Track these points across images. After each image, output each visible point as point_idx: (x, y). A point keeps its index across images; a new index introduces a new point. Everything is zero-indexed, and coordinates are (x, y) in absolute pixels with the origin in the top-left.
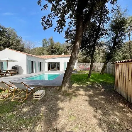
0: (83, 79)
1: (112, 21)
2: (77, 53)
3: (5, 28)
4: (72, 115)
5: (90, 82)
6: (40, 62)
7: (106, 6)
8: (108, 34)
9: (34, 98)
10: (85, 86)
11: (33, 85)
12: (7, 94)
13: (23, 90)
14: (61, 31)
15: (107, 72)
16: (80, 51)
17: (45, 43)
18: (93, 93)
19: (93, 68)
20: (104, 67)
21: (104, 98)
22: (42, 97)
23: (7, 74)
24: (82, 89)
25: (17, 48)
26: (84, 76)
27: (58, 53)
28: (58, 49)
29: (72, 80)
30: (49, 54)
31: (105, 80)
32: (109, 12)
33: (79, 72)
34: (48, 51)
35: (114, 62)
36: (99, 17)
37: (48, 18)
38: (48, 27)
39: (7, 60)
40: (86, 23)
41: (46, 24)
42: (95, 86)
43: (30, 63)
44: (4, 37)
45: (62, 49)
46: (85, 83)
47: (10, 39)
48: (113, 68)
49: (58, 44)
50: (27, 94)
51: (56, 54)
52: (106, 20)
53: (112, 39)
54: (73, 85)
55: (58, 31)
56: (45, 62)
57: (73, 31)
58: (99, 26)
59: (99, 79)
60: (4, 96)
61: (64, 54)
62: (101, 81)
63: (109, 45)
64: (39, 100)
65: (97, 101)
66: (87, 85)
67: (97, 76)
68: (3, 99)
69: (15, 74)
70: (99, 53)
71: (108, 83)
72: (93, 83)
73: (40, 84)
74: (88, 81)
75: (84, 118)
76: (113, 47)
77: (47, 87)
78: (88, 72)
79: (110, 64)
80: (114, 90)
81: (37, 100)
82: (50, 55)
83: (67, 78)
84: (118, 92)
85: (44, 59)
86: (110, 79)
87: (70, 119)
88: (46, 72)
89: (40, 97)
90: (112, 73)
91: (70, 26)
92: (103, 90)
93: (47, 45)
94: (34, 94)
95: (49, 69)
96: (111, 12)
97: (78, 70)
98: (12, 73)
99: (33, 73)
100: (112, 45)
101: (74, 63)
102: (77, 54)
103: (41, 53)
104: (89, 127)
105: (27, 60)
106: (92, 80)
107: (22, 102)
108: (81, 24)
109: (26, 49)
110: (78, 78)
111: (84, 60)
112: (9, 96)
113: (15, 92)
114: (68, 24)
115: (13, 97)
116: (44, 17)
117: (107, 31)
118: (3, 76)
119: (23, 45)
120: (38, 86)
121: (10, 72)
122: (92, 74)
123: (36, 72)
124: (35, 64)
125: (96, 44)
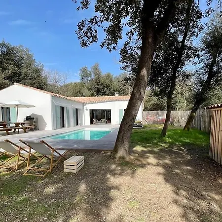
0: (152, 138)
1: (207, 34)
2: (142, 89)
3: (12, 46)
4: (133, 198)
5: (166, 143)
6: (77, 109)
7: (197, 3)
8: (198, 56)
9: (65, 170)
10: (156, 150)
11: (64, 147)
12: (15, 164)
13: (46, 156)
14: (114, 48)
15: (196, 126)
16: (148, 88)
17: (85, 74)
18: (171, 161)
19: (171, 120)
20: (191, 118)
21: (190, 171)
22: (79, 169)
23: (17, 130)
24: (150, 155)
25: (34, 83)
26: (155, 133)
27: (108, 92)
28: (108, 86)
29: (133, 140)
30: (93, 95)
31: (192, 139)
32: (202, 16)
33: (145, 127)
34: (90, 89)
35: (210, 107)
36: (184, 25)
37: (91, 25)
38: (91, 43)
39: (17, 105)
40: (160, 34)
41: (87, 37)
42: (175, 149)
43: (59, 110)
44: (10, 64)
45: (115, 85)
46: (156, 144)
47: (22, 66)
48: (207, 120)
49: (108, 76)
50: (53, 163)
51: (104, 94)
52: (196, 30)
53: (207, 67)
54: (134, 149)
55: (108, 48)
56: (85, 109)
57: (136, 50)
58: (183, 42)
59: (182, 139)
60: (11, 166)
61: (119, 95)
62: (186, 142)
63: (201, 78)
64: (74, 173)
65: (177, 174)
66: (160, 148)
67: (177, 133)
68: (8, 172)
69: (32, 130)
70: (182, 94)
71: (197, 145)
72: (171, 145)
73: (75, 146)
74: (161, 142)
75: (155, 204)
76: (206, 82)
77: (88, 151)
78: (161, 127)
79: (201, 112)
80: (208, 157)
81: (70, 173)
82: (95, 96)
83: (123, 135)
84: (216, 160)
85: (83, 104)
86: (201, 138)
87: (129, 206)
88: (87, 127)
89: (75, 167)
90: (205, 127)
91: (130, 38)
92: (189, 157)
93: (89, 79)
94: (65, 162)
95: (92, 122)
96: (205, 15)
97: (144, 123)
98: (26, 128)
99: (63, 129)
100: (206, 77)
101: (137, 108)
102: (142, 91)
103: (78, 93)
104: (164, 219)
105: (53, 104)
106: (168, 140)
107: (43, 176)
108: (151, 35)
109: (52, 86)
110: (145, 136)
111: (154, 105)
112: (20, 167)
113: (30, 160)
114: (127, 34)
115: (27, 168)
116: (83, 22)
117: (196, 50)
118: (11, 133)
119: (45, 78)
120: (72, 149)
121: (23, 126)
122: (169, 131)
123: (69, 126)
124: (68, 112)
125: (177, 75)
